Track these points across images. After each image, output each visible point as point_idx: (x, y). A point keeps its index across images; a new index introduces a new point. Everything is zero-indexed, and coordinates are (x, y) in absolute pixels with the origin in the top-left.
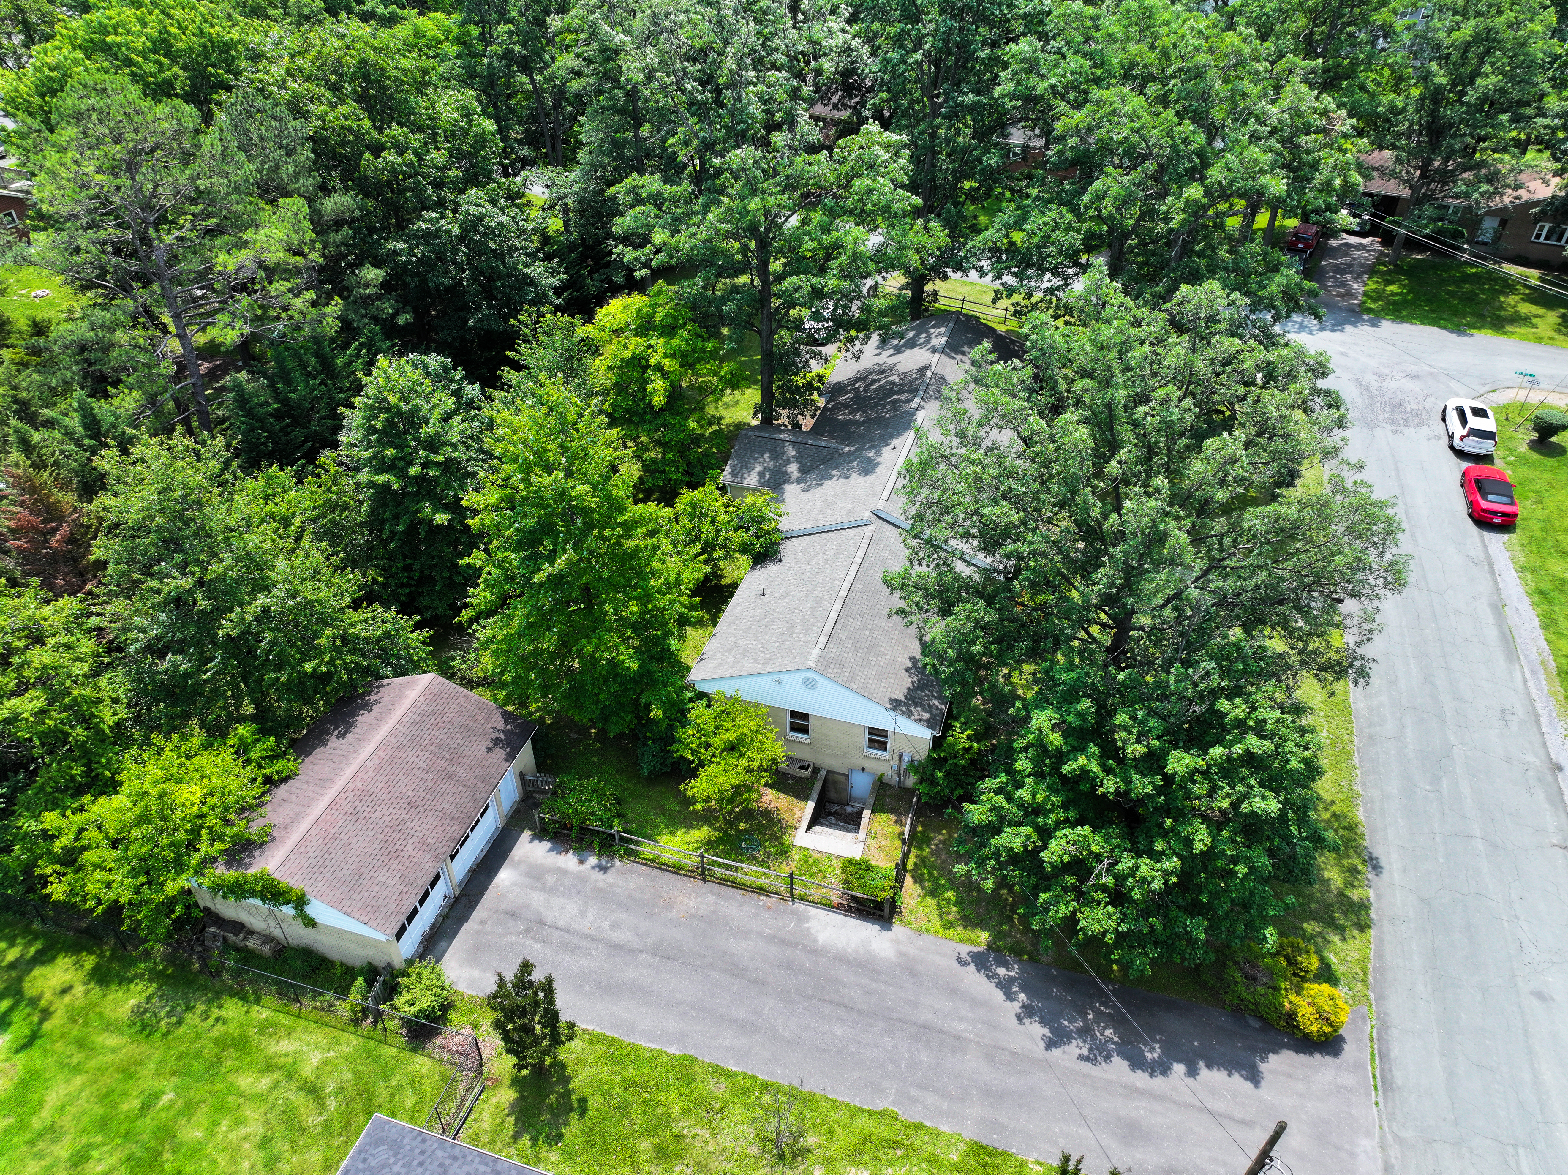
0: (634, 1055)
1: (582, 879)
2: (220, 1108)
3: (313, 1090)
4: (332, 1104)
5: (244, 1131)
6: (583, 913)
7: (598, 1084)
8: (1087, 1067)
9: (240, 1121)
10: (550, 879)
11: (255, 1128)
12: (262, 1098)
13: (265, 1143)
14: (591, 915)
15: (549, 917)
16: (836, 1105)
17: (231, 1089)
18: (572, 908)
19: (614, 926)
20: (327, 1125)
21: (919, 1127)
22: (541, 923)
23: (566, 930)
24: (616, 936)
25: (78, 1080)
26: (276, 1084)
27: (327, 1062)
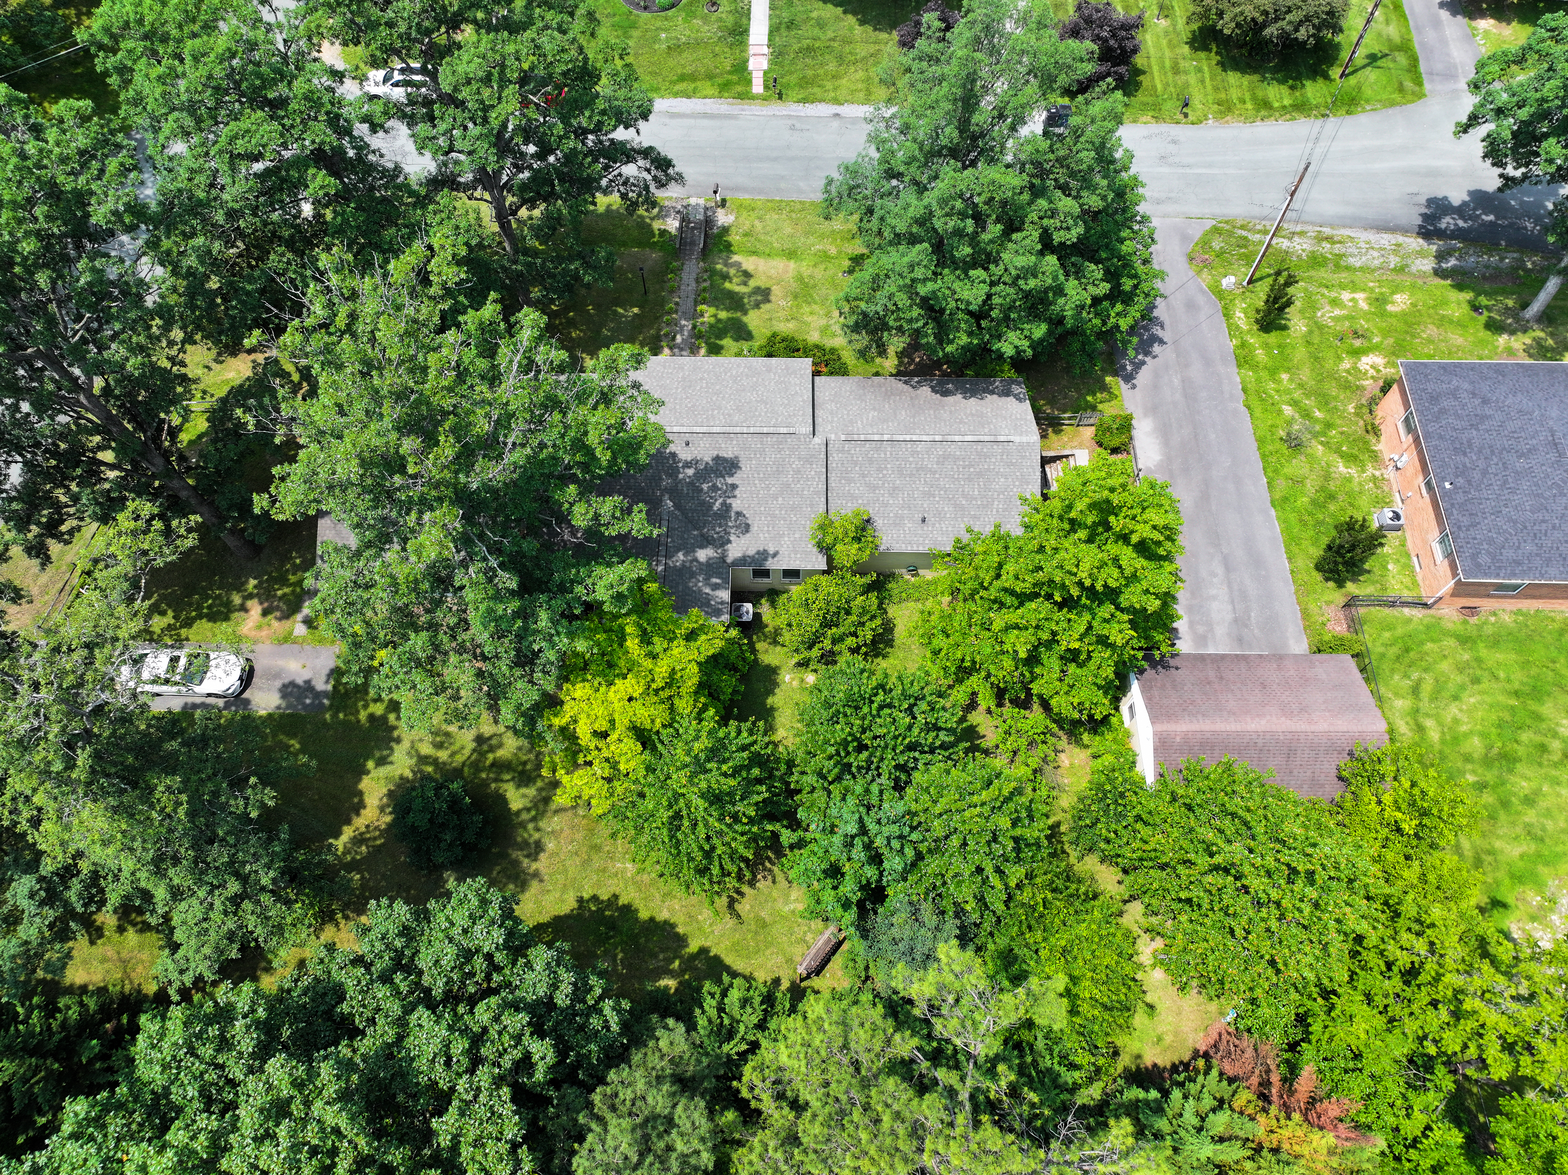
0: (1287, 530)
1: (1190, 609)
2: (1456, 740)
3: (1415, 690)
4: (1415, 676)
5: (1459, 715)
6: (1214, 598)
7: (1315, 542)
8: (1167, 325)
9: (1456, 721)
10: (1201, 629)
11: (1454, 710)
12: (1437, 718)
13: (1456, 698)
14: (1213, 592)
15: (1229, 617)
16: (1256, 428)
17: (1443, 741)
18: (1215, 605)
19: (1214, 575)
20: (1425, 670)
21: (1244, 390)
22: (1236, 620)
23: (1233, 602)
24: (1220, 570)
25: (1498, 844)
26: (1427, 715)
27: (1396, 694)
